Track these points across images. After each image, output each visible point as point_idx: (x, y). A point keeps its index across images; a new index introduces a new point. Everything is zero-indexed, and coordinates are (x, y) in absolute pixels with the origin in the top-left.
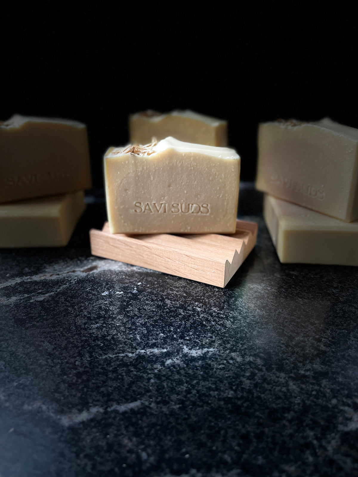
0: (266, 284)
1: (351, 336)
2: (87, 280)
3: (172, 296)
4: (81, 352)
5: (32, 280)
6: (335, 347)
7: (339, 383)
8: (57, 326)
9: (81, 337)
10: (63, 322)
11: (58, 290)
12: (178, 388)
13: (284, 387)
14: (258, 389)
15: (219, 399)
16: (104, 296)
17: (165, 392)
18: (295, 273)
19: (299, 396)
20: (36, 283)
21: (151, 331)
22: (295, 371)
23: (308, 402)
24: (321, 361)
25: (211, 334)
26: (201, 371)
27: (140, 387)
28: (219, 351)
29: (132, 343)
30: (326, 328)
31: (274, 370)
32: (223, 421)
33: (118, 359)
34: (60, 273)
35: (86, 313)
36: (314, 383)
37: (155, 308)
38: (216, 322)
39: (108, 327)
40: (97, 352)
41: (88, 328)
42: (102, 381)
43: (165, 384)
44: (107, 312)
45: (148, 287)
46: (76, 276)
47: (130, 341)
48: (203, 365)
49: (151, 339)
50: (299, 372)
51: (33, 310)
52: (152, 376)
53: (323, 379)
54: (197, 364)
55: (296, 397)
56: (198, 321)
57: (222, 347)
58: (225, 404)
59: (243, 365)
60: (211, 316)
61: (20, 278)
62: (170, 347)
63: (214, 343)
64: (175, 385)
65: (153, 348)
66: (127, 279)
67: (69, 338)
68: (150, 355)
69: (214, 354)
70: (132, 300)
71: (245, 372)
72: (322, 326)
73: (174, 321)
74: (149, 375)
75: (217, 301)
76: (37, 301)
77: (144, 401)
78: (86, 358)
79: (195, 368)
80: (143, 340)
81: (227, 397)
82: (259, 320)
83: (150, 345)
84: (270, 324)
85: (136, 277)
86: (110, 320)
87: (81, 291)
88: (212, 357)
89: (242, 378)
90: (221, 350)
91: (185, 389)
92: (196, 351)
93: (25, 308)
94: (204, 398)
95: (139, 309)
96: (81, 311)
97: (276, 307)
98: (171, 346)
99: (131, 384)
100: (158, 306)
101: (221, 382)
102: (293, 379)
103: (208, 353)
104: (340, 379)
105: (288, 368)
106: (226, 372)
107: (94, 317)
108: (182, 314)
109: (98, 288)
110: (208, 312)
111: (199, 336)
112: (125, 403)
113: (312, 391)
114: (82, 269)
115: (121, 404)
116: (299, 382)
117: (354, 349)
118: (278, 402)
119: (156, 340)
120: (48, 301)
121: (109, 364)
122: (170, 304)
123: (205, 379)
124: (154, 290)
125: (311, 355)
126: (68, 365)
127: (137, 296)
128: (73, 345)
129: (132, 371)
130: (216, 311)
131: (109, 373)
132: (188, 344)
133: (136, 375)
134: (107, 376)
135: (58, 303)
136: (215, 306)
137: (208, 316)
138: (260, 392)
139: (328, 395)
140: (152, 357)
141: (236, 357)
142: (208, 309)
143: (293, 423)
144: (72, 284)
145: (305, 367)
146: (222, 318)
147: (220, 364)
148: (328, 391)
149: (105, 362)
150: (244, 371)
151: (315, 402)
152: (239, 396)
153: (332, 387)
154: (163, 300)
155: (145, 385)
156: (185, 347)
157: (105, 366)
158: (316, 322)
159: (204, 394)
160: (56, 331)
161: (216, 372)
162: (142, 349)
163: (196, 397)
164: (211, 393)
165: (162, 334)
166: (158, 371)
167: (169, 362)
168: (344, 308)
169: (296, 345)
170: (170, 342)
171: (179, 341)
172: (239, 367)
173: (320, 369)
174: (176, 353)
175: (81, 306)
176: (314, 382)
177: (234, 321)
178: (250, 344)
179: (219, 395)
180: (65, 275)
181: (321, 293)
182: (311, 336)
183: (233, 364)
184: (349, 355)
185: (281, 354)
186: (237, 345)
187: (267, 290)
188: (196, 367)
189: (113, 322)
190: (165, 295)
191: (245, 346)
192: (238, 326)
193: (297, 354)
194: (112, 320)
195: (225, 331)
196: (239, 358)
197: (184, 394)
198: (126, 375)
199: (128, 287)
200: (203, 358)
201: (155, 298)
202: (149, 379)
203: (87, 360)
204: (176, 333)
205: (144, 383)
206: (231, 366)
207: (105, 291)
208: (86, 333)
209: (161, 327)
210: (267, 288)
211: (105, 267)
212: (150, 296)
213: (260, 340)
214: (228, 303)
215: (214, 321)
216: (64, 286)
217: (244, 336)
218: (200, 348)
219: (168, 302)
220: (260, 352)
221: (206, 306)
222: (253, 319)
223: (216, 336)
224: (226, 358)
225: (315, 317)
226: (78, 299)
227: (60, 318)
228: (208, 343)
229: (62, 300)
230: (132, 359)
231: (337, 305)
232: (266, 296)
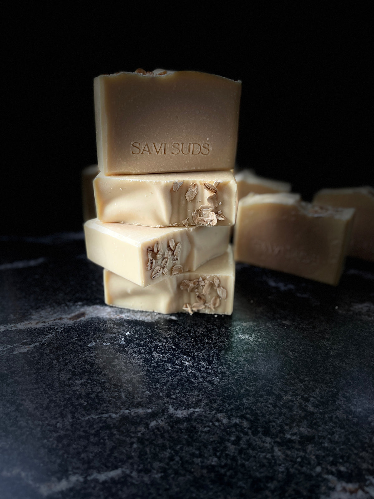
0: (257, 335)
1: (340, 395)
2: (74, 329)
3: (160, 348)
4: (63, 412)
5: (16, 329)
6: (323, 408)
7: (325, 449)
8: (40, 381)
9: (64, 394)
10: (47, 377)
11: (43, 340)
12: (161, 454)
13: (269, 453)
14: (243, 456)
15: (202, 468)
16: (90, 347)
17: (147, 459)
18: (287, 323)
19: (284, 463)
20: (20, 331)
21: (137, 388)
22: (282, 435)
23: (292, 470)
24: (308, 423)
25: (198, 392)
26: (186, 435)
27: (122, 453)
28: (206, 412)
29: (117, 402)
30: (315, 386)
31: (260, 434)
32: (205, 492)
33: (101, 420)
34: (46, 320)
35: (71, 367)
36: (299, 449)
37: (142, 362)
38: (204, 378)
39: (92, 383)
40: (79, 413)
41: (72, 384)
42: (83, 446)
43: (148, 450)
44: (92, 366)
45: (136, 338)
46: (62, 324)
47: (115, 400)
48: (187, 428)
49: (136, 397)
50: (285, 436)
51: (16, 363)
52: (135, 440)
53: (309, 444)
54: (182, 427)
55: (280, 465)
56: (185, 377)
57: (208, 407)
58: (208, 472)
59: (228, 428)
60: (199, 372)
61: (4, 326)
62: (155, 407)
63: (200, 402)
64: (157, 450)
65: (138, 407)
66: (115, 328)
67: (51, 396)
68: (134, 415)
69: (200, 415)
70: (118, 353)
71: (230, 436)
72: (311, 383)
73: (161, 377)
74: (132, 439)
75: (206, 354)
76: (21, 353)
77: (125, 469)
78: (68, 419)
79: (180, 431)
80: (128, 398)
81: (211, 465)
82: (247, 376)
83: (135, 404)
84: (259, 381)
85: (124, 326)
86: (95, 375)
87: (67, 342)
88: (198, 419)
89: (227, 442)
90: (208, 410)
91: (168, 455)
92: (181, 412)
93: (8, 361)
94: (186, 466)
95: (126, 363)
96: (66, 364)
97: (266, 361)
98: (156, 405)
99: (112, 450)
100: (146, 360)
101: (206, 447)
102: (279, 444)
103: (194, 414)
104: (326, 445)
105: (274, 431)
106: (211, 436)
107: (79, 372)
108: (170, 369)
109: (85, 338)
110: (196, 367)
111: (185, 394)
112: (106, 471)
113: (297, 458)
114: (69, 317)
115: (102, 473)
116: (284, 448)
117: (342, 410)
118: (262, 470)
119: (141, 398)
120: (32, 353)
121: (91, 427)
122: (158, 357)
123: (189, 444)
124: (142, 341)
125: (298, 417)
126: (48, 427)
127: (124, 348)
128: (55, 405)
129: (115, 434)
130: (205, 365)
131: (91, 437)
132: (174, 403)
133: (118, 439)
134: (88, 440)
135: (43, 356)
136: (204, 360)
137: (196, 372)
138: (244, 459)
139: (312, 462)
140: (136, 418)
141: (222, 418)
142: (196, 363)
143: (276, 494)
144: (58, 333)
145: (291, 430)
146: (210, 374)
147: (205, 427)
148: (313, 457)
149: (87, 424)
150: (229, 434)
151: (299, 471)
152: (223, 464)
153: (318, 453)
154: (150, 353)
155: (127, 451)
156: (170, 407)
157: (87, 429)
158: (306, 379)
159: (187, 462)
160: (39, 388)
161: (200, 436)
162: (127, 409)
163: (179, 465)
164: (195, 459)
165: (148, 392)
166: (141, 434)
167: (153, 424)
168: (334, 364)
169: (284, 406)
170: (155, 401)
171: (165, 399)
172: (224, 430)
173: (306, 433)
174: (161, 414)
175: (66, 359)
176: (300, 447)
177: (223, 377)
178: (237, 404)
179: (202, 462)
180: (51, 323)
181: (312, 346)
182: (299, 395)
183: (219, 427)
184: (337, 417)
185: (268, 416)
186: (223, 404)
187: (258, 342)
188: (181, 429)
189: (98, 378)
190: (154, 347)
191: (232, 406)
192: (226, 383)
193: (284, 415)
194: (98, 376)
195: (212, 388)
196: (225, 419)
197: (167, 461)
198: (108, 439)
199: (115, 337)
200: (188, 419)
201: (143, 351)
202: (132, 444)
203: (69, 422)
204: (162, 390)
205: (126, 448)
206: (216, 428)
207: (92, 342)
208: (70, 390)
209: (147, 383)
210: (258, 339)
211: (92, 314)
212: (137, 348)
213: (248, 400)
214: (217, 357)
215: (202, 377)
216: (50, 336)
217: (232, 394)
218: (186, 408)
219: (156, 355)
220: (247, 413)
221: (195, 360)
222: (241, 375)
223: (203, 394)
224: (212, 419)
225: (304, 374)
226: (64, 351)
227: (44, 373)
228: (194, 403)
229: (47, 351)
230: (115, 420)
231: (327, 360)
232: (256, 349)
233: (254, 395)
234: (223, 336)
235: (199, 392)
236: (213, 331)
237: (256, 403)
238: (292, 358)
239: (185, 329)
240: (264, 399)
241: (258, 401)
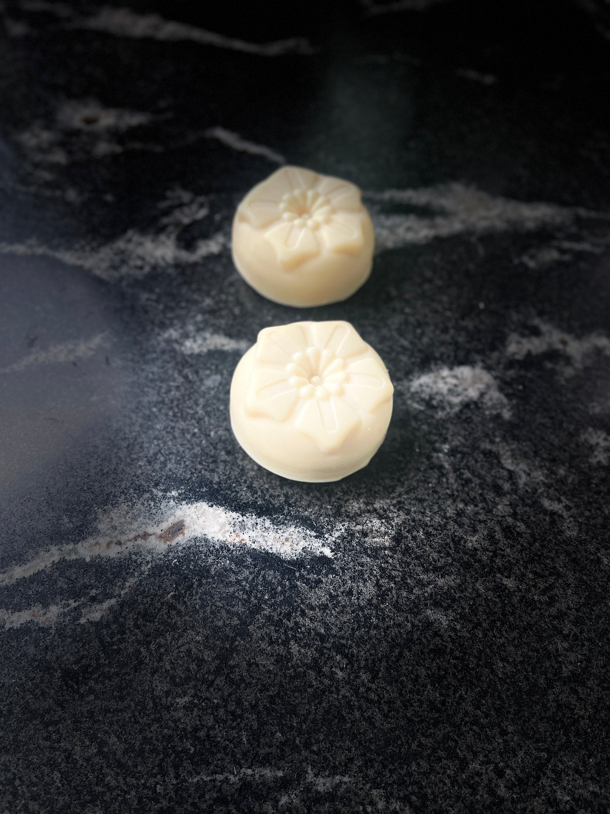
0: (456, 614)
1: (550, 766)
2: (167, 567)
3: (301, 632)
4: (163, 764)
5: (78, 557)
6: (519, 791)
8: (126, 695)
9: (162, 727)
10: (134, 685)
11: (122, 593)
20: (85, 566)
21: (264, 724)
28: (357, 784)
29: (236, 750)
30: (519, 745)
33: (215, 787)
34: (123, 538)
35: (168, 666)
37: (273, 664)
38: (362, 710)
39: (201, 707)
40: (185, 767)
41: (172, 705)
44: (200, 666)
45: (266, 603)
46: (149, 552)
47: (233, 746)
49: (263, 744)
54: (322, 810)
56: (335, 706)
57: (361, 775)
60: (356, 697)
61: (57, 547)
62: (288, 767)
63: (352, 763)
65: (264, 766)
66: (234, 572)
67: (144, 729)
68: (259, 781)
69: (348, 791)
70: (238, 638)
72: (515, 738)
73: (299, 703)
75: (371, 655)
76: (91, 622)
78: (171, 779)
80: (251, 744)
82: (426, 713)
83: (261, 758)
84: (441, 725)
85: (247, 567)
86: (204, 687)
87: (159, 601)
88: (345, 797)
90: (360, 782)
92: (324, 781)
93: (74, 641)
95: (250, 665)
96: (161, 658)
97: (458, 680)
98: (290, 764)
100: (279, 660)
103: (341, 786)
107: (181, 679)
108: (314, 685)
110: (353, 684)
111: (332, 743)
114: (159, 532)
117: (543, 798)
119: (270, 747)
120: (108, 626)
121: (202, 797)
122: (297, 655)
124: (275, 610)
126: (146, 791)
127: (247, 626)
128: (151, 747)
130: (366, 681)
132: (315, 762)
135: (125, 632)
136: (366, 668)
137: (352, 695)
140: (261, 786)
141: (378, 800)
142: (354, 675)
144: (143, 576)
146: (372, 702)
149: (196, 791)
154: (286, 643)
156: (309, 769)
157: (197, 800)
158: (510, 729)
160: (125, 709)
162: (249, 768)
165: (279, 734)
167: (284, 800)
168: (560, 698)
169: (466, 782)
170: (289, 755)
171: (303, 753)
174: (296, 782)
175: (160, 645)
177: (389, 711)
178: (402, 773)
180: (130, 546)
181: (538, 651)
182: (493, 762)
185: (441, 800)
186: (383, 772)
187: (455, 630)
189: (208, 695)
190: (292, 629)
191: (395, 777)
192: (393, 726)
193: (462, 802)
194: (208, 689)
195: (371, 735)
196: (382, 802)
200: (331, 796)
201: (276, 635)
203: (172, 785)
204: (300, 733)
208: (169, 719)
209: (279, 715)
210: (456, 623)
211: (196, 527)
212: (267, 628)
213: (419, 764)
214: (387, 662)
215: (360, 708)
216: (131, 582)
217: (397, 751)
218: (330, 773)
219: (294, 647)
220: (413, 793)
221: (353, 666)
222: (417, 709)
223: (357, 748)
224: (363, 800)
225: (511, 716)
226: (156, 624)
227: (129, 675)
228: (343, 764)
229: (130, 623)
230: (234, 788)
231: (553, 688)
232: (448, 650)
233: (429, 755)
234: (403, 611)
235: (351, 741)
236: (388, 595)
237: (430, 773)
238: (500, 679)
239: (344, 585)
240: (441, 767)
241: (432, 769)
